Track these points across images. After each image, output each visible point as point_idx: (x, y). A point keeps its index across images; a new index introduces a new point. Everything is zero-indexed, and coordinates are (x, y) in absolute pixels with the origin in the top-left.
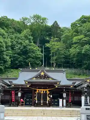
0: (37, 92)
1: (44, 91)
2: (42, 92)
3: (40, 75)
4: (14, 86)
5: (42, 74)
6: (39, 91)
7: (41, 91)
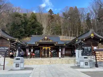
1: (47, 48)
4: (29, 45)
5: (46, 38)
6: (44, 48)
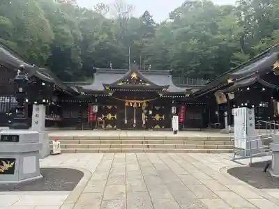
0: (127, 104)
1: (137, 104)
2: (135, 106)
3: (129, 78)
4: (85, 93)
5: (134, 75)
6: (129, 103)
7: (133, 104)
